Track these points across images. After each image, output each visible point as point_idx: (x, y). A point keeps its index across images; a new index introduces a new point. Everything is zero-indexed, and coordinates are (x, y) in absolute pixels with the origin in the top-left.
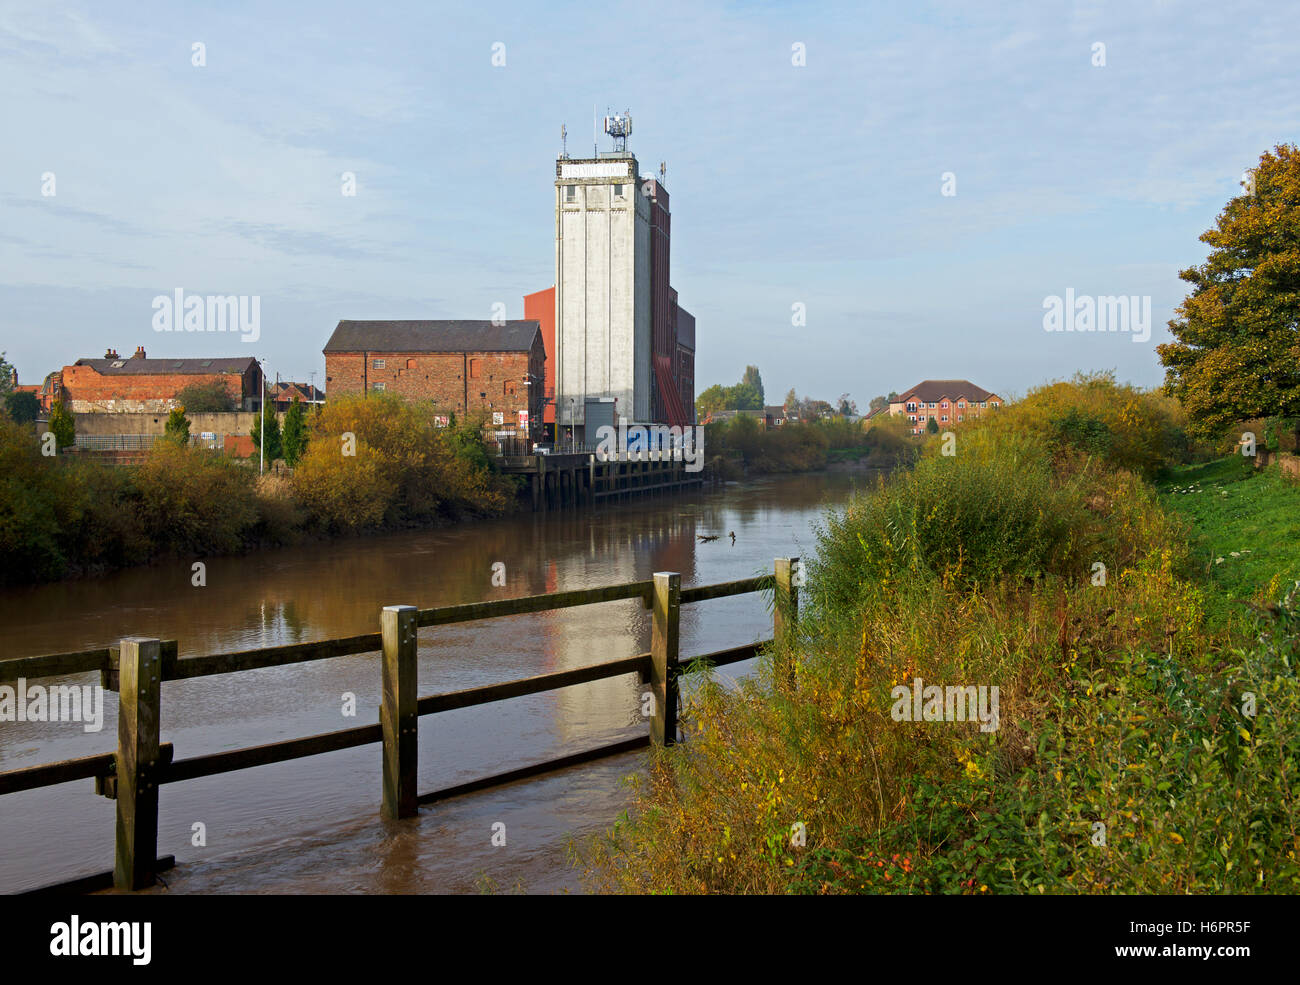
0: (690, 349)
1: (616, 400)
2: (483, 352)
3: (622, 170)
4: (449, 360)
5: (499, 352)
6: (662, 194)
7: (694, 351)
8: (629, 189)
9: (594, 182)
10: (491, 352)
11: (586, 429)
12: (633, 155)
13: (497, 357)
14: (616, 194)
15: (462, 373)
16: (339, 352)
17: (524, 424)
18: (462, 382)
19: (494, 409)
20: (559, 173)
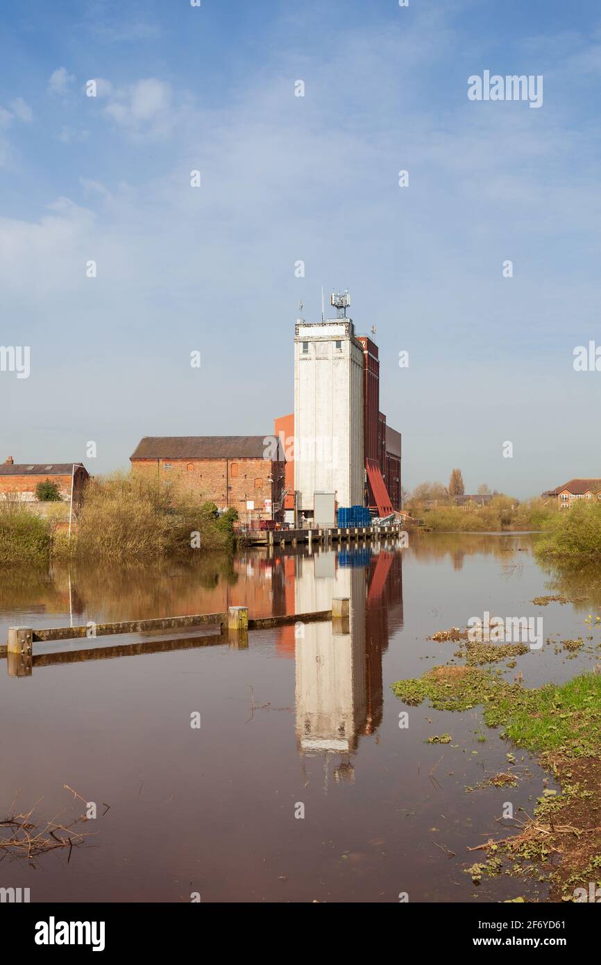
0: (396, 456)
1: (336, 492)
2: (240, 458)
3: (341, 331)
4: (216, 464)
5: (251, 458)
6: (372, 348)
7: (400, 458)
8: (346, 345)
9: (320, 340)
10: (245, 458)
11: (315, 512)
12: (351, 320)
13: (249, 462)
14: (337, 347)
15: (225, 474)
16: (141, 459)
17: (269, 509)
18: (225, 479)
19: (247, 498)
20: (297, 334)
